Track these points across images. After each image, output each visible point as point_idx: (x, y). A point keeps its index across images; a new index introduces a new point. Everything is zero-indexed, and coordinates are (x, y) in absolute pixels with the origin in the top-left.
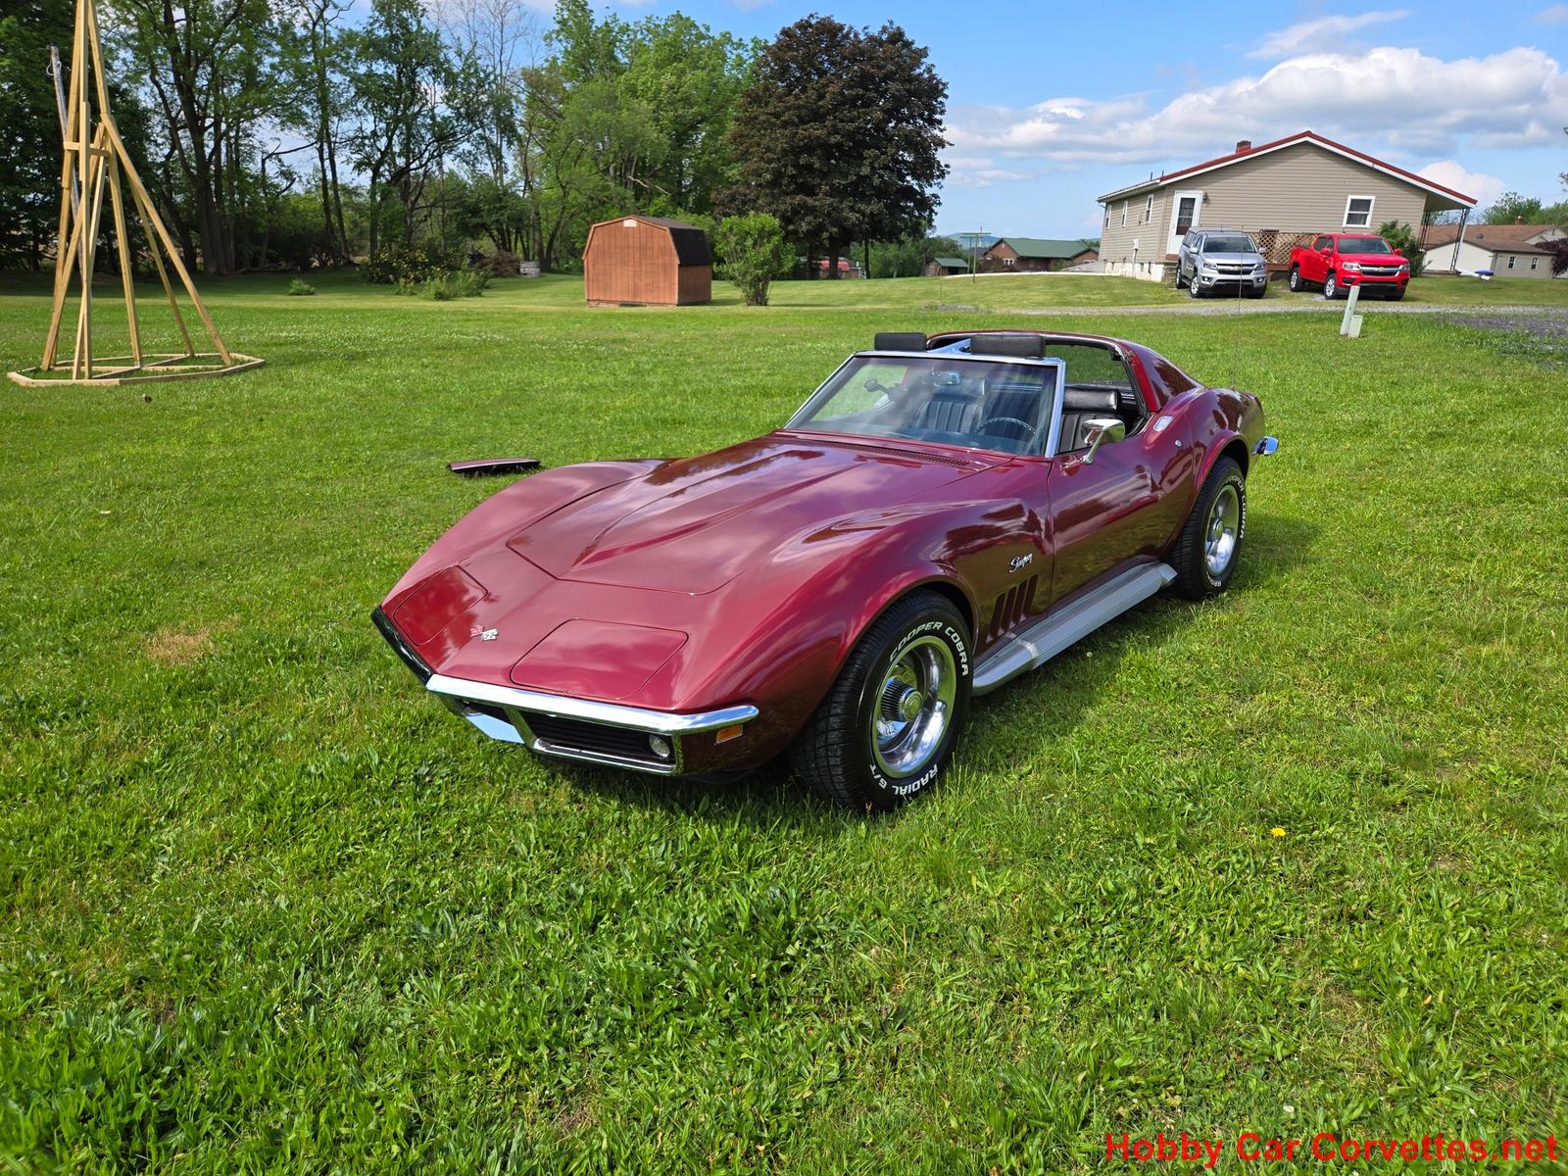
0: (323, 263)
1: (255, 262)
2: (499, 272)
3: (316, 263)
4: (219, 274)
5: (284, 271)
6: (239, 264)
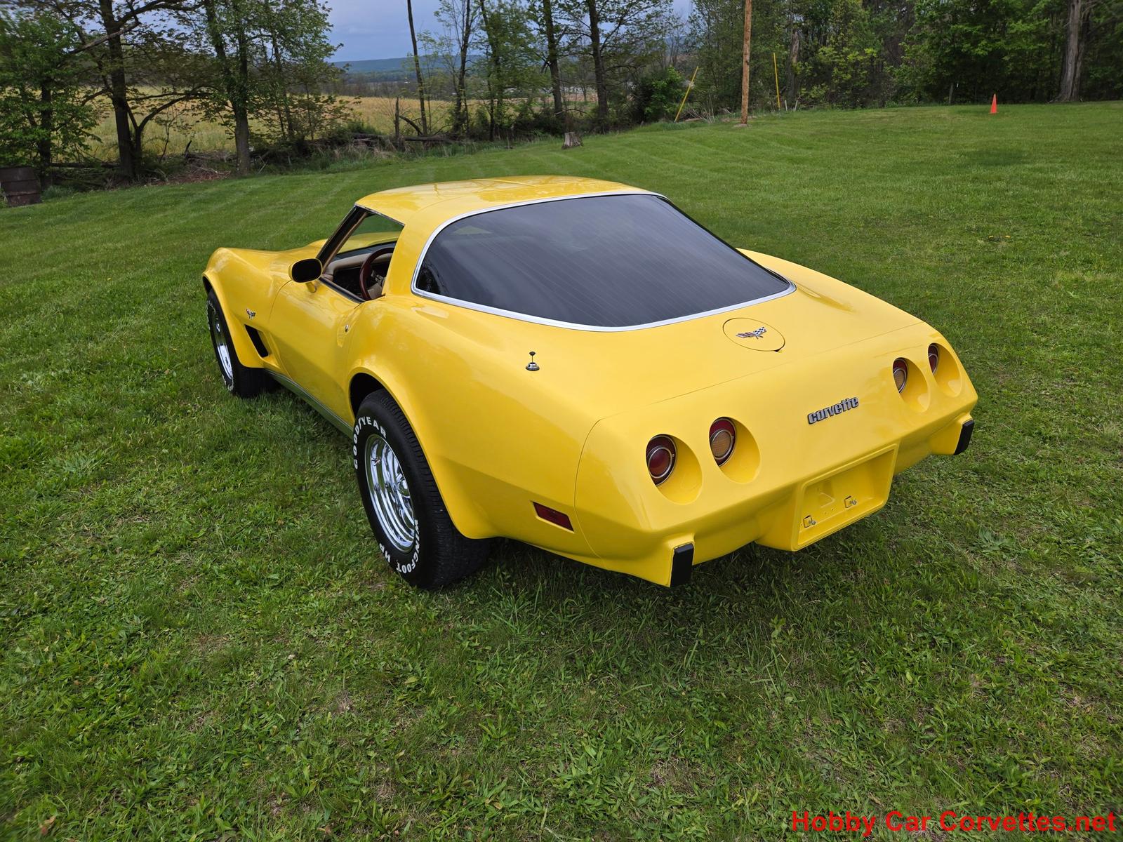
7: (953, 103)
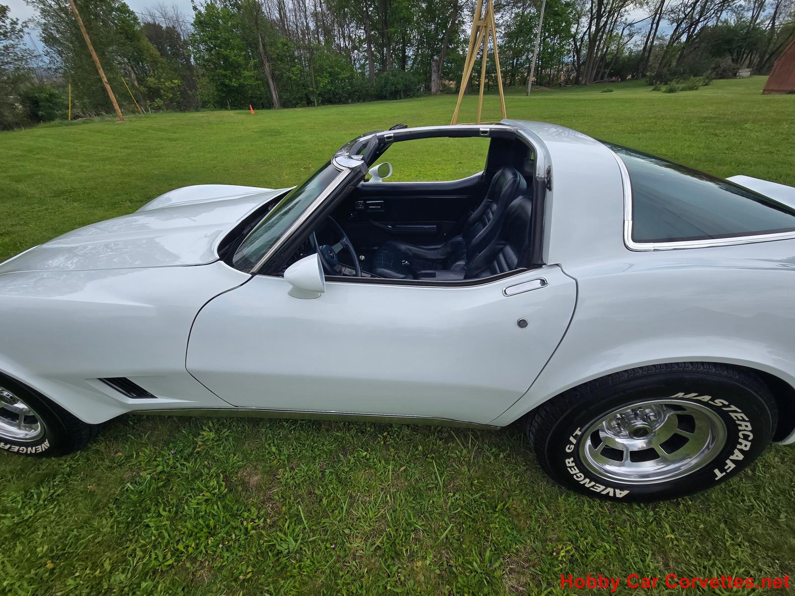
0: (633, 77)
1: (602, 78)
2: (722, 76)
3: (629, 77)
4: (585, 84)
5: (613, 81)
6: (595, 79)
7: (232, 109)
